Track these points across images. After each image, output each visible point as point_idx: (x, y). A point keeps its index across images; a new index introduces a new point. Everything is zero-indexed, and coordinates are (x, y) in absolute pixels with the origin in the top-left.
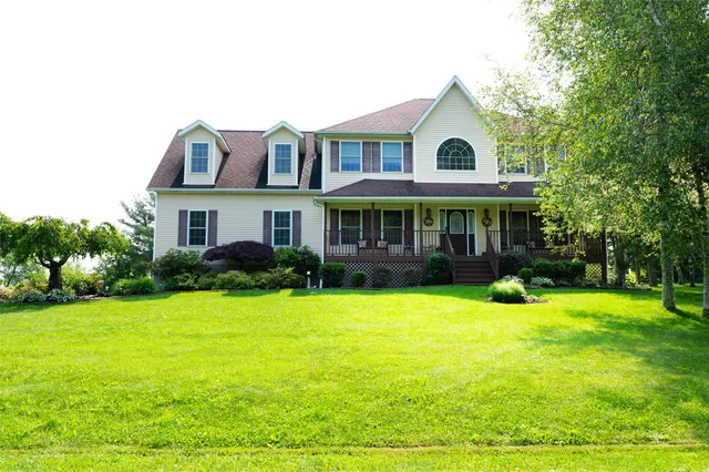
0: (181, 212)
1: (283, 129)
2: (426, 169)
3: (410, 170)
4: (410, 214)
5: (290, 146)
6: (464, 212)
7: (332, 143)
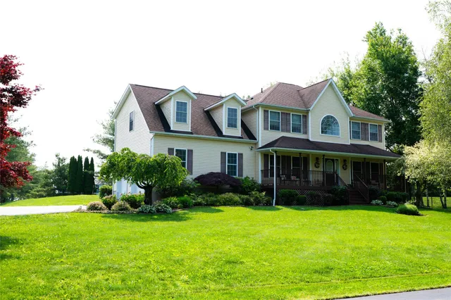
0: (169, 149)
1: (234, 98)
2: (314, 133)
3: (306, 133)
4: (306, 160)
5: (236, 110)
6: (333, 160)
7: (265, 111)
